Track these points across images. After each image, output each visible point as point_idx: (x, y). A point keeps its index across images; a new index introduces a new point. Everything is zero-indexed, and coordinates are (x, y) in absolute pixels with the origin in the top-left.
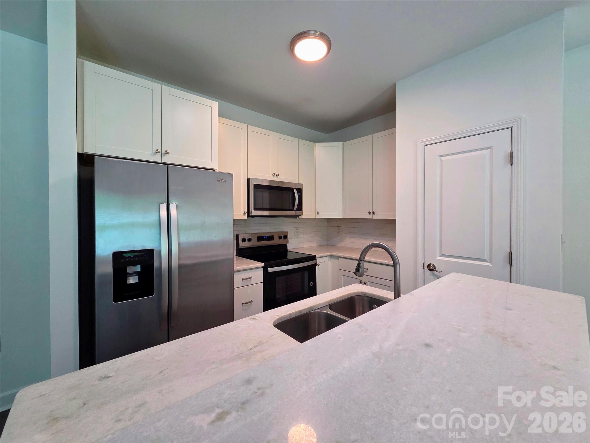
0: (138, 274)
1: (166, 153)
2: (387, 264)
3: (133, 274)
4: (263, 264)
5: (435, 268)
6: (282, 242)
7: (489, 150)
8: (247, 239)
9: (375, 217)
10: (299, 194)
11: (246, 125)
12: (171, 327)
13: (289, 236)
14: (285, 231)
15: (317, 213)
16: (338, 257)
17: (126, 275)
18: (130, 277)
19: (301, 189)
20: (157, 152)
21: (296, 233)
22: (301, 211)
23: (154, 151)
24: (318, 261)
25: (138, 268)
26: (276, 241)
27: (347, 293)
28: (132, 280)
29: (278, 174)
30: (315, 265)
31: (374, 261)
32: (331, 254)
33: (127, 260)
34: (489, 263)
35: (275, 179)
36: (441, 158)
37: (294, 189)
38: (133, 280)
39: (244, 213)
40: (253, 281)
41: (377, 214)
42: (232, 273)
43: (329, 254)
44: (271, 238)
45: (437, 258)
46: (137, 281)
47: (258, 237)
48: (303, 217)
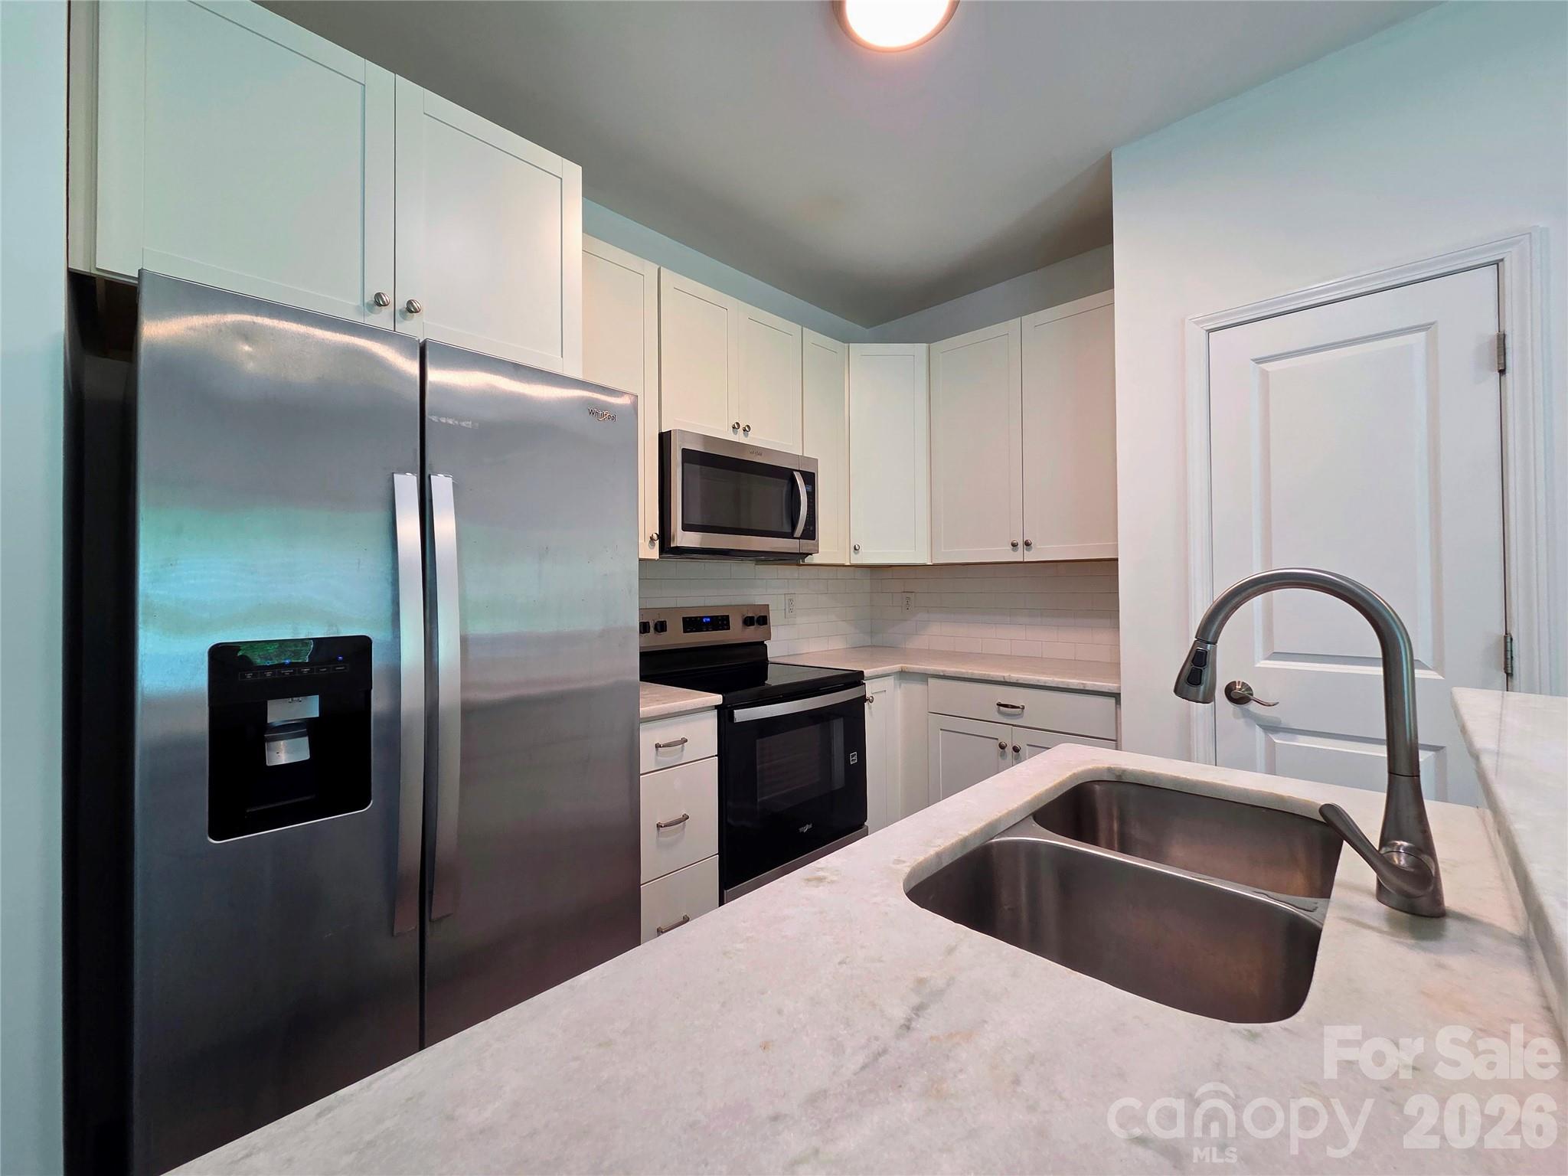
0: (309, 728)
1: (411, 309)
2: (1091, 689)
3: (290, 729)
4: (717, 699)
5: (1252, 695)
6: (751, 634)
7: (1421, 336)
8: (652, 625)
9: (1030, 556)
10: (810, 489)
11: (658, 267)
12: (430, 920)
13: (774, 618)
14: (760, 601)
15: (855, 549)
16: (924, 677)
17: (262, 734)
18: (276, 743)
19: (814, 474)
20: (379, 301)
21: (787, 610)
22: (814, 539)
23: (370, 298)
24: (870, 688)
25: (310, 707)
26: (737, 633)
27: (1068, 774)
28: (285, 753)
29: (748, 426)
30: (863, 699)
31: (1045, 683)
32: (902, 667)
33: (269, 674)
34: (1432, 672)
35: (739, 437)
36: (1263, 366)
37: (795, 473)
38: (287, 752)
39: (652, 539)
40: (689, 752)
41: (1039, 547)
42: (633, 725)
43: (897, 667)
44: (720, 622)
45: (1258, 665)
46: (304, 755)
47: (684, 618)
48: (816, 559)
